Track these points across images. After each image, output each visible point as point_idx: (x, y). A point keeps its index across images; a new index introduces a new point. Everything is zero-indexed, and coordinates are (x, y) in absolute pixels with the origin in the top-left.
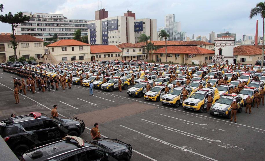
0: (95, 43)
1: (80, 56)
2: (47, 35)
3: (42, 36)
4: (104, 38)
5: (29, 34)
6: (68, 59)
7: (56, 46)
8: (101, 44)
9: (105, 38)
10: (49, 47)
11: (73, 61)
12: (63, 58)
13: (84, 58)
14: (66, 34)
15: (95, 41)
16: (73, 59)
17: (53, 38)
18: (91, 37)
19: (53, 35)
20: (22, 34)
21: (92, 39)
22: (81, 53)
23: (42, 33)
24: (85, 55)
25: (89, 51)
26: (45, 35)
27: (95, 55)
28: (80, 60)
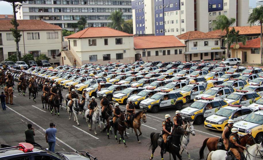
0: (143, 32)
1: (116, 54)
2: (69, 18)
3: (60, 20)
4: (157, 23)
5: (41, 17)
6: (98, 59)
7: (80, 38)
8: (152, 35)
9: (159, 23)
10: (70, 40)
11: (107, 62)
12: (91, 56)
13: (124, 56)
14: (98, 17)
15: (143, 28)
16: (107, 58)
17: (78, 23)
18: (137, 23)
19: (78, 18)
20: (31, 17)
21: (139, 26)
22: (119, 48)
23: (61, 16)
24: (125, 51)
25: (132, 46)
26: (66, 18)
27: (141, 52)
28: (117, 59)
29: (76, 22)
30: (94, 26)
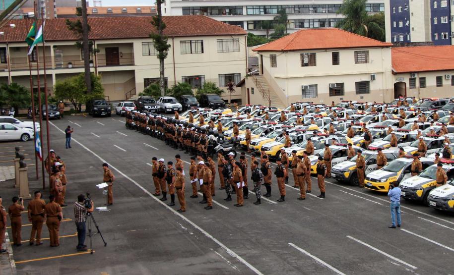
0: (405, 38)
1: (357, 83)
2: (257, 11)
3: (241, 14)
4: (436, 19)
5: (204, 10)
6: (319, 92)
7: (283, 51)
8: (427, 43)
9: (439, 20)
10: (263, 54)
11: (337, 99)
12: (306, 87)
13: (373, 86)
15: (406, 30)
16: (337, 90)
17: (275, 21)
18: (394, 18)
19: (275, 11)
20: (185, 9)
21: (397, 24)
22: (362, 71)
23: (241, 8)
24: (373, 78)
25: (388, 66)
26: (250, 12)
27: (406, 80)
28: (357, 93)
29: (271, 18)
30: (306, 25)
